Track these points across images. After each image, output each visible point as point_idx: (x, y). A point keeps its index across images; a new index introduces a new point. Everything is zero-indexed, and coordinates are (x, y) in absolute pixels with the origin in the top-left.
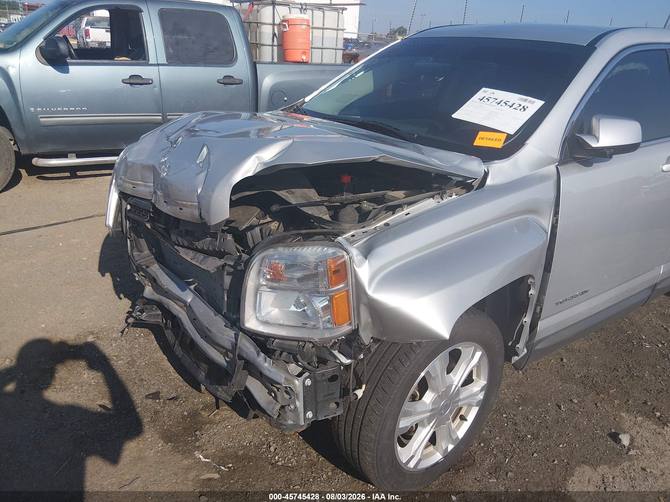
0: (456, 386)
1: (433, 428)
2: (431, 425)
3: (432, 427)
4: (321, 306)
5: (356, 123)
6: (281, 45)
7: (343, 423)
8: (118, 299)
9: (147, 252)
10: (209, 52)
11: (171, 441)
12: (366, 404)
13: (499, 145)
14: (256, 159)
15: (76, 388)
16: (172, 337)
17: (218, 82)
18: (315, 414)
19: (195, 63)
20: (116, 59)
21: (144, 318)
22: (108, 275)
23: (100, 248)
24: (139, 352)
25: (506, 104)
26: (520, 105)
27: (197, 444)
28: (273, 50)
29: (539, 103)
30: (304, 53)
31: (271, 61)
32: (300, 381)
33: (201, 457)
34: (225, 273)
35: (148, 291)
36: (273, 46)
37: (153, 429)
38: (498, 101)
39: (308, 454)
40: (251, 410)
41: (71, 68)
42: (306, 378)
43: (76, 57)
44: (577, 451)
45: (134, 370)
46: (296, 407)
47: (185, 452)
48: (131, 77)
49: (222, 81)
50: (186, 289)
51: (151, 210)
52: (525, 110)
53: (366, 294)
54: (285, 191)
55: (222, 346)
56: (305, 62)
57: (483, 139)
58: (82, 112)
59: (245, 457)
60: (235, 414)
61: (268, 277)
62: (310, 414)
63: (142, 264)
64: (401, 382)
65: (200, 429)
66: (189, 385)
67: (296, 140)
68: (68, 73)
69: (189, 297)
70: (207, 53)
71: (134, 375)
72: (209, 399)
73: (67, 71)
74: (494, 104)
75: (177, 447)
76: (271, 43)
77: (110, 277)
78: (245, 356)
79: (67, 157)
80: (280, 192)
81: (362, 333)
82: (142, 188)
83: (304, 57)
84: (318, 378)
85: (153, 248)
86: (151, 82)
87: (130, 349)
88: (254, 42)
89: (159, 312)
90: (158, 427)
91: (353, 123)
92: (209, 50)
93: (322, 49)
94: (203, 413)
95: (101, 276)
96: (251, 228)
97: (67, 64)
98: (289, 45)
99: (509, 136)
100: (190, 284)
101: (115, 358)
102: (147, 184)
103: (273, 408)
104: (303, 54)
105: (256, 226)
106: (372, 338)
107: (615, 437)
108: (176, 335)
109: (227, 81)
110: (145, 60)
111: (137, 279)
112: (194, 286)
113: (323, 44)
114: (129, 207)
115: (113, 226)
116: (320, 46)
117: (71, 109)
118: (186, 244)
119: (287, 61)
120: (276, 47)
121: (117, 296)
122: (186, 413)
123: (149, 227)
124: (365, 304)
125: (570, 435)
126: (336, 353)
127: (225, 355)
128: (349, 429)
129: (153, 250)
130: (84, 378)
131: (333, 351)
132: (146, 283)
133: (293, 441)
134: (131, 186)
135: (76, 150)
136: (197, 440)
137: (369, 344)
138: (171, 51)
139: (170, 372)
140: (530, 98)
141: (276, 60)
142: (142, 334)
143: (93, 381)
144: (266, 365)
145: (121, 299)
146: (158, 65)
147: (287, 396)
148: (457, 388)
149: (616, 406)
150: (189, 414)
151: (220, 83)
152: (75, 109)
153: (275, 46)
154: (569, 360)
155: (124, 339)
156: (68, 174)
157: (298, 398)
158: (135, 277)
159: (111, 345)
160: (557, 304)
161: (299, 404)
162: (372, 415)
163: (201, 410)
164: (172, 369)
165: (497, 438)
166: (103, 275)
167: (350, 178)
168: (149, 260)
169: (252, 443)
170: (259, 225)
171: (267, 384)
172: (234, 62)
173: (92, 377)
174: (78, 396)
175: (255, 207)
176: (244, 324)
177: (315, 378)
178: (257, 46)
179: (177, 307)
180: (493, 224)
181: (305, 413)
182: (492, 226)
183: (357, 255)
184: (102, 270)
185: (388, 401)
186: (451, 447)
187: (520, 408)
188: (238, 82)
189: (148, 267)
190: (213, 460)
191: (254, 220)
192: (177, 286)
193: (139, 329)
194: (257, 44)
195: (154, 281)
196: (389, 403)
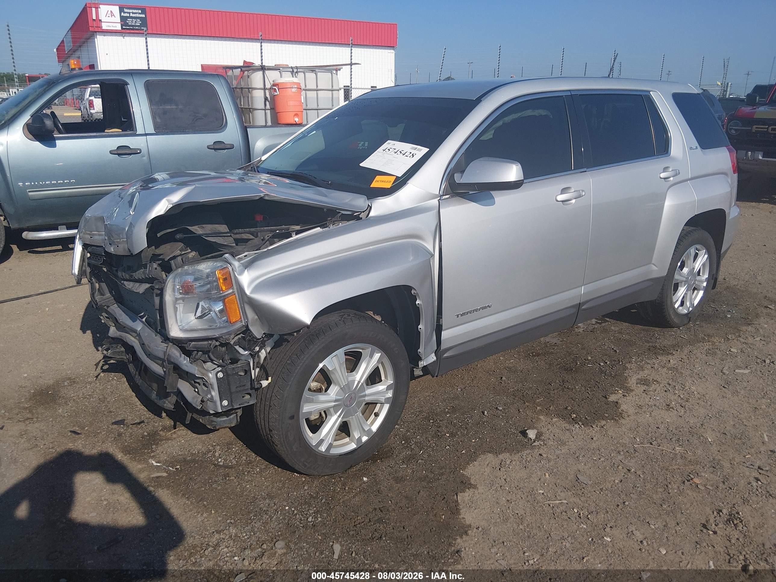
0: (359, 382)
1: (341, 417)
2: (338, 414)
3: (339, 416)
4: (217, 309)
5: (289, 175)
6: (273, 109)
7: (258, 413)
8: (96, 351)
9: (108, 295)
10: (197, 119)
11: (130, 454)
12: (271, 392)
13: (388, 186)
14: (167, 202)
15: (51, 419)
16: (134, 369)
17: (208, 147)
18: (231, 402)
19: (183, 131)
20: (106, 131)
21: (110, 355)
22: (89, 332)
23: (84, 310)
24: (111, 391)
25: (401, 152)
26: (411, 153)
27: (152, 454)
28: (266, 113)
29: (425, 150)
30: (296, 115)
31: (264, 124)
32: (212, 373)
33: (154, 462)
34: (155, 295)
35: (113, 331)
36: (265, 110)
37: (115, 446)
38: (396, 151)
39: (247, 456)
40: (188, 412)
41: (58, 142)
42: (218, 372)
43: (63, 131)
44: (486, 444)
45: (104, 404)
46: (212, 396)
47: (140, 460)
48: (118, 148)
49: (212, 147)
50: (137, 320)
51: (103, 254)
52: (413, 156)
53: (246, 294)
54: (197, 226)
55: (159, 358)
56: (299, 124)
57: (378, 181)
58: (70, 184)
59: (194, 461)
60: (189, 432)
61: (181, 291)
62: (225, 403)
63: (103, 305)
64: (296, 371)
65: (157, 444)
66: (152, 413)
67: (197, 185)
68: (56, 147)
69: (139, 326)
70: (196, 120)
71: (104, 408)
72: (168, 422)
73: (54, 146)
74: (393, 153)
75: (135, 458)
76: (263, 107)
77: (91, 335)
78: (172, 360)
79: (58, 230)
80: (193, 227)
81: (251, 328)
82: (97, 237)
83: (297, 119)
84: (229, 372)
85: (113, 290)
86: (139, 151)
87: (103, 389)
88: (247, 107)
89: (123, 349)
90: (120, 444)
91: (287, 175)
92: (198, 118)
93: (317, 110)
94: (161, 433)
95: (82, 333)
96: (174, 257)
97: (54, 139)
98: (280, 108)
99: (397, 178)
100: (142, 317)
101: (88, 396)
102: (100, 233)
103: (197, 401)
104: (295, 117)
105: (178, 256)
106: (264, 333)
107: (524, 433)
108: (136, 367)
109: (217, 147)
110: (133, 131)
111: (103, 321)
112: (145, 318)
113: (318, 105)
114: (89, 255)
115: (78, 274)
116: (315, 107)
117: (59, 182)
118: (128, 277)
119: (280, 124)
120: (269, 111)
121: (95, 349)
122: (146, 434)
123: (106, 270)
124: (246, 303)
125: (485, 432)
126: (237, 347)
127: (163, 366)
128: (262, 416)
129: (113, 293)
130: (59, 412)
131: (235, 347)
132: (111, 324)
133: (237, 448)
134: (89, 237)
135: (65, 221)
136: (153, 452)
137: (261, 338)
138: (158, 120)
139: (137, 405)
140: (419, 147)
141: (269, 123)
142: (115, 378)
143: (67, 414)
144: (185, 362)
145: (98, 350)
146: (146, 135)
147: (205, 389)
148: (360, 384)
149: (537, 411)
150: (149, 434)
151: (211, 149)
152: (64, 181)
153: (268, 109)
154: (508, 378)
155: (98, 382)
156: (60, 247)
157: (213, 388)
158: (101, 320)
159: (86, 387)
160: (458, 316)
161: (215, 394)
162: (275, 399)
163: (160, 431)
164: (138, 403)
165: (418, 437)
166: (84, 332)
167: (262, 217)
168: (109, 301)
169: (200, 451)
170: (181, 255)
171: (191, 381)
172: (223, 128)
173: (66, 411)
174: (52, 426)
175: (180, 243)
176: (169, 334)
177: (227, 372)
178: (250, 111)
179: (133, 339)
180: (371, 246)
181: (221, 402)
182: (371, 247)
183: (239, 267)
184: (83, 329)
185: (287, 387)
186: (365, 439)
187: (448, 416)
188: (229, 147)
189: (108, 307)
190: (164, 464)
191: (178, 252)
192: (130, 318)
193: (113, 373)
194: (250, 109)
195: (116, 321)
196: (288, 388)
